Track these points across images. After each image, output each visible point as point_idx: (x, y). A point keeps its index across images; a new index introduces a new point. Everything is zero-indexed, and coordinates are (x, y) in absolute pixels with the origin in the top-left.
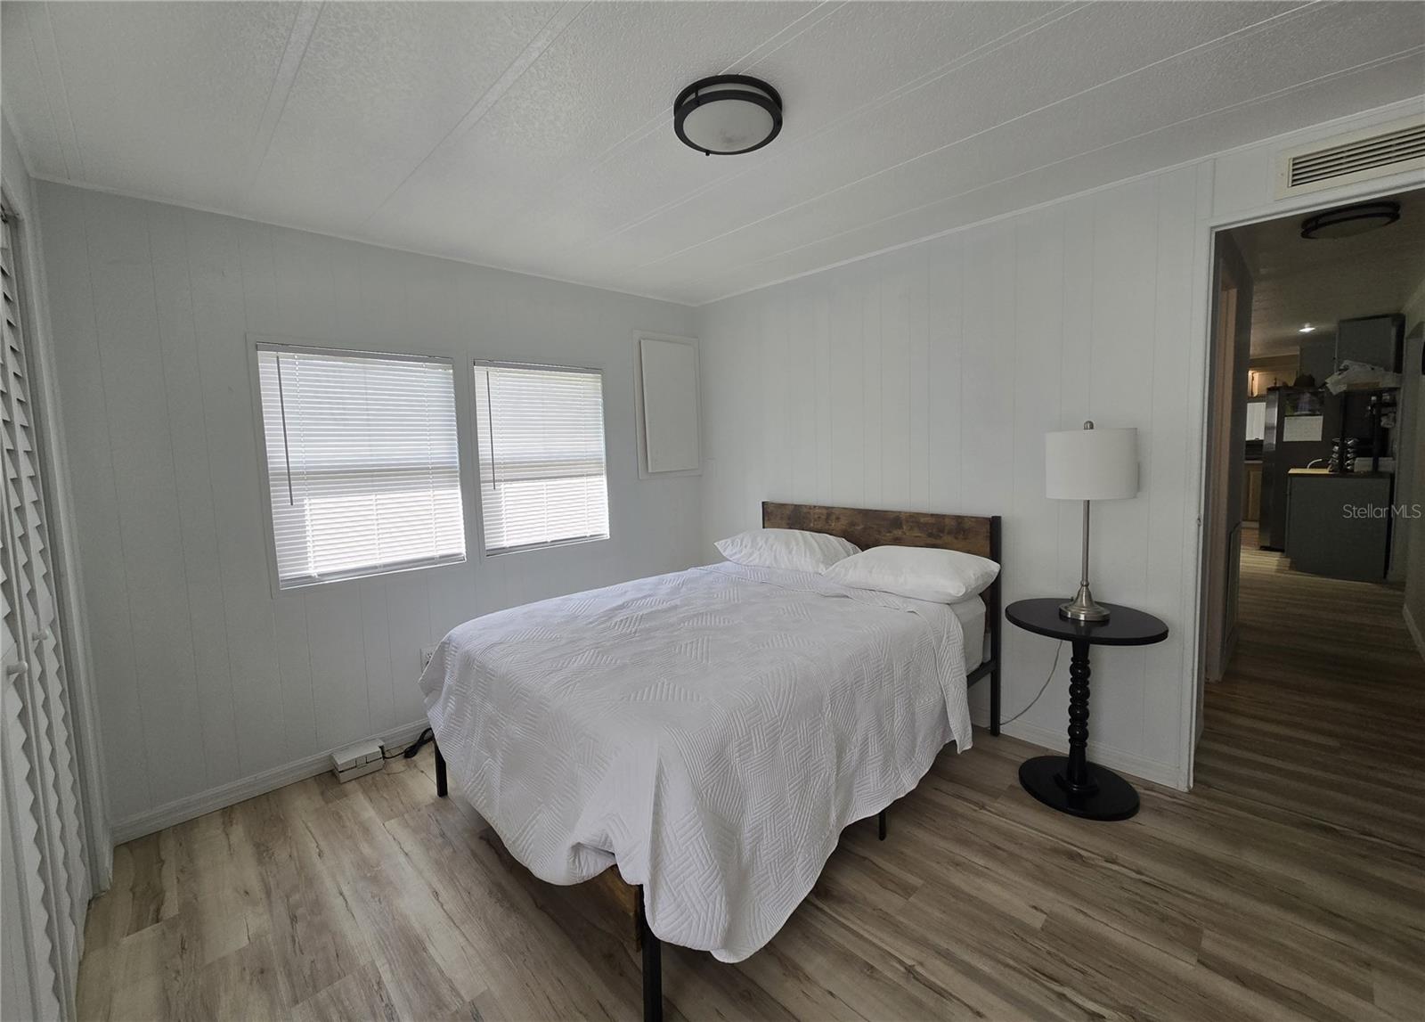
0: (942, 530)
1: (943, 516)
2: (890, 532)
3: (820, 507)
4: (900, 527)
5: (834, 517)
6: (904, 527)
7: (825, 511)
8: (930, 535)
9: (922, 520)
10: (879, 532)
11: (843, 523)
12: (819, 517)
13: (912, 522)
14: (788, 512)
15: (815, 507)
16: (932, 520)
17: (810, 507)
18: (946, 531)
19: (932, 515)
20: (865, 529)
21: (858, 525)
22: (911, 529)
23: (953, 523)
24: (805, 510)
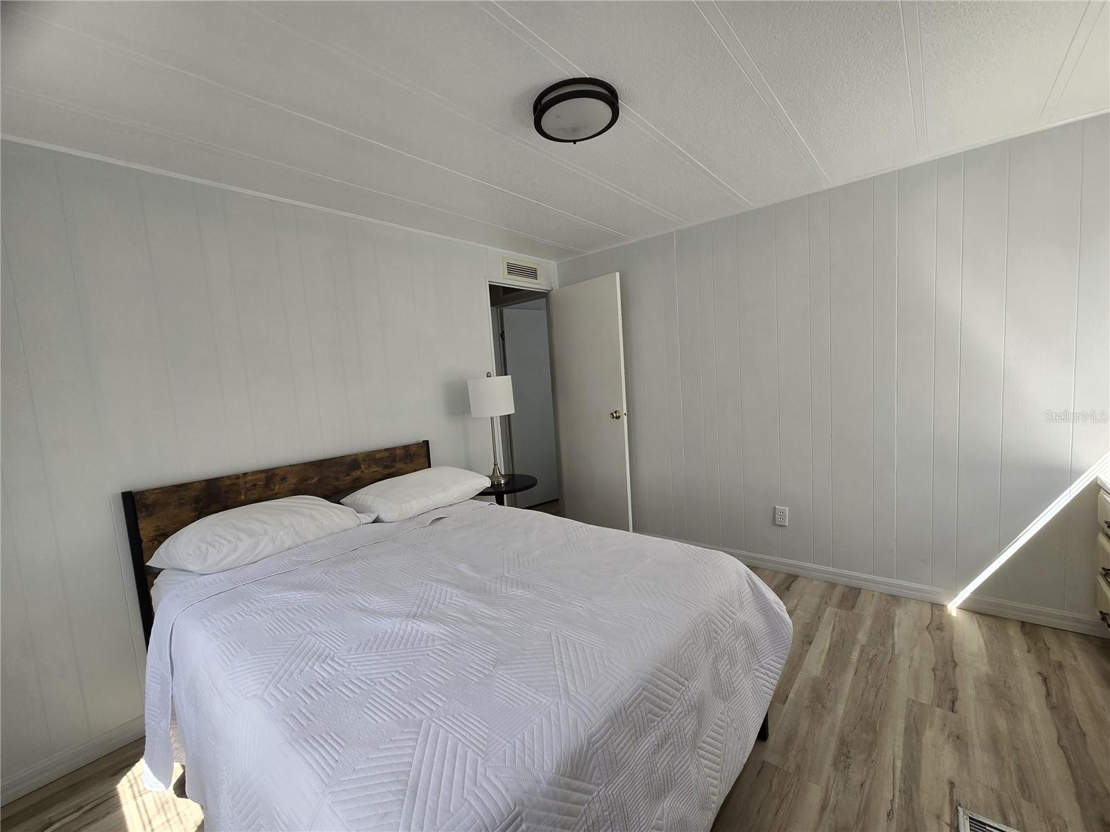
0: (394, 460)
1: (394, 449)
2: (348, 475)
3: (254, 473)
4: (359, 467)
5: (278, 478)
6: (362, 467)
7: (263, 476)
8: (386, 467)
9: (378, 456)
10: (338, 479)
11: (292, 480)
12: (254, 485)
13: (369, 460)
14: (193, 494)
15: (245, 474)
16: (387, 454)
17: (237, 477)
18: (397, 460)
19: (386, 450)
20: (320, 481)
21: (313, 478)
22: (369, 466)
23: (403, 452)
24: (228, 482)
